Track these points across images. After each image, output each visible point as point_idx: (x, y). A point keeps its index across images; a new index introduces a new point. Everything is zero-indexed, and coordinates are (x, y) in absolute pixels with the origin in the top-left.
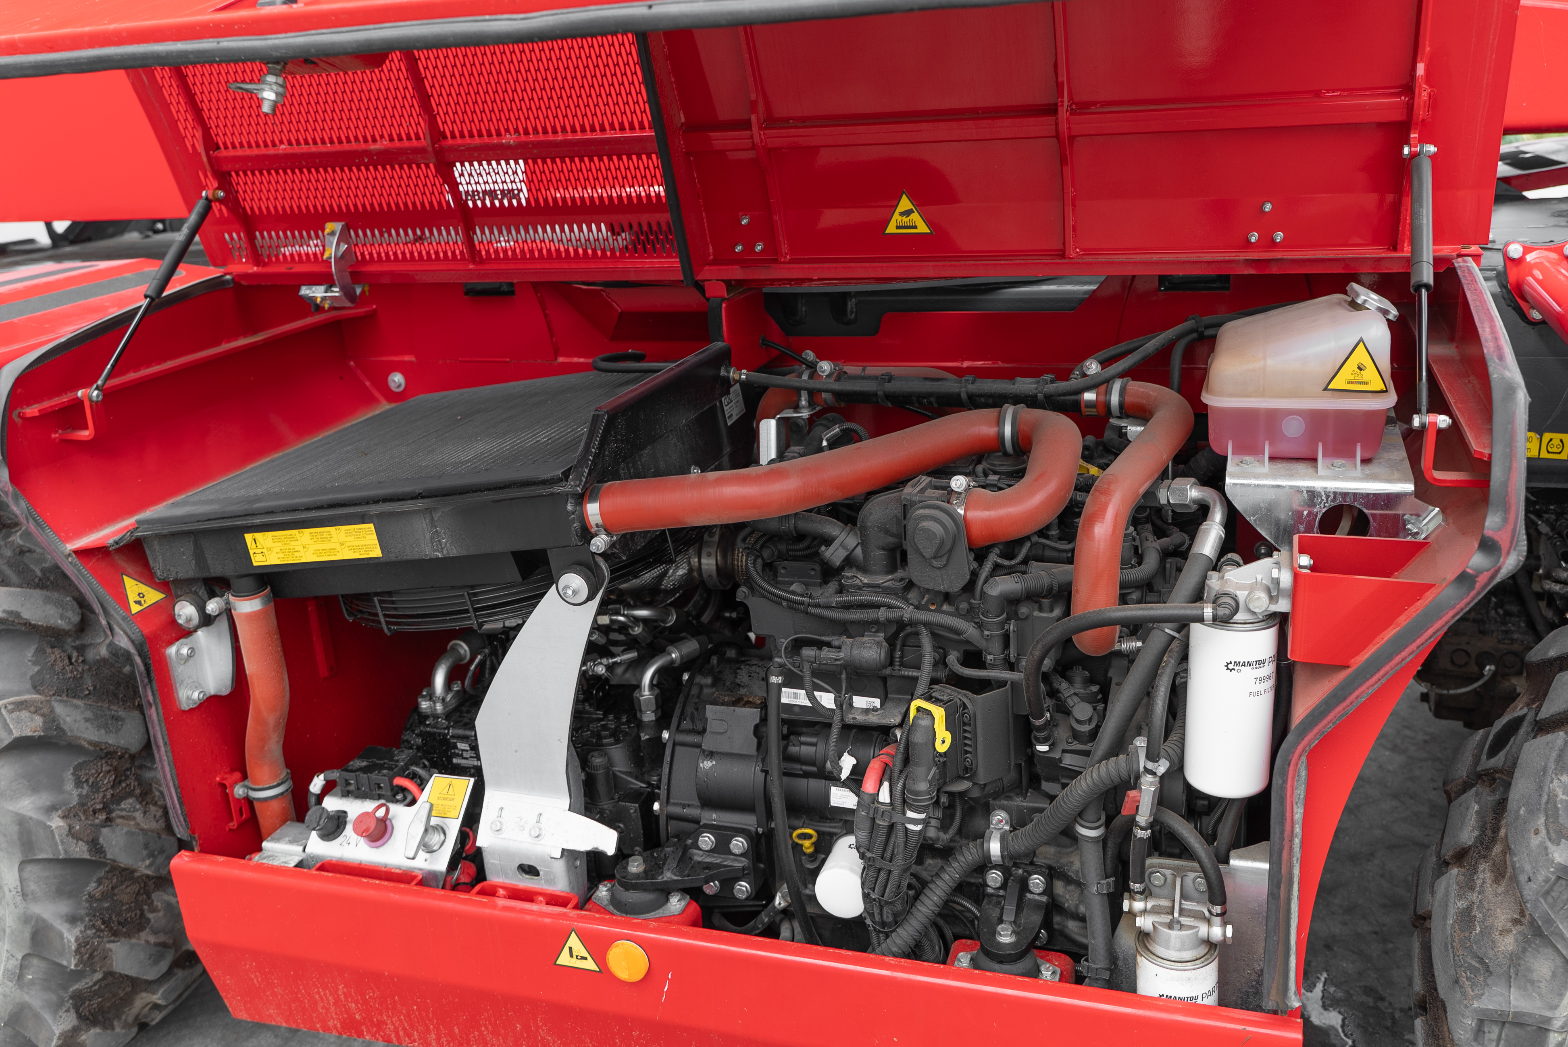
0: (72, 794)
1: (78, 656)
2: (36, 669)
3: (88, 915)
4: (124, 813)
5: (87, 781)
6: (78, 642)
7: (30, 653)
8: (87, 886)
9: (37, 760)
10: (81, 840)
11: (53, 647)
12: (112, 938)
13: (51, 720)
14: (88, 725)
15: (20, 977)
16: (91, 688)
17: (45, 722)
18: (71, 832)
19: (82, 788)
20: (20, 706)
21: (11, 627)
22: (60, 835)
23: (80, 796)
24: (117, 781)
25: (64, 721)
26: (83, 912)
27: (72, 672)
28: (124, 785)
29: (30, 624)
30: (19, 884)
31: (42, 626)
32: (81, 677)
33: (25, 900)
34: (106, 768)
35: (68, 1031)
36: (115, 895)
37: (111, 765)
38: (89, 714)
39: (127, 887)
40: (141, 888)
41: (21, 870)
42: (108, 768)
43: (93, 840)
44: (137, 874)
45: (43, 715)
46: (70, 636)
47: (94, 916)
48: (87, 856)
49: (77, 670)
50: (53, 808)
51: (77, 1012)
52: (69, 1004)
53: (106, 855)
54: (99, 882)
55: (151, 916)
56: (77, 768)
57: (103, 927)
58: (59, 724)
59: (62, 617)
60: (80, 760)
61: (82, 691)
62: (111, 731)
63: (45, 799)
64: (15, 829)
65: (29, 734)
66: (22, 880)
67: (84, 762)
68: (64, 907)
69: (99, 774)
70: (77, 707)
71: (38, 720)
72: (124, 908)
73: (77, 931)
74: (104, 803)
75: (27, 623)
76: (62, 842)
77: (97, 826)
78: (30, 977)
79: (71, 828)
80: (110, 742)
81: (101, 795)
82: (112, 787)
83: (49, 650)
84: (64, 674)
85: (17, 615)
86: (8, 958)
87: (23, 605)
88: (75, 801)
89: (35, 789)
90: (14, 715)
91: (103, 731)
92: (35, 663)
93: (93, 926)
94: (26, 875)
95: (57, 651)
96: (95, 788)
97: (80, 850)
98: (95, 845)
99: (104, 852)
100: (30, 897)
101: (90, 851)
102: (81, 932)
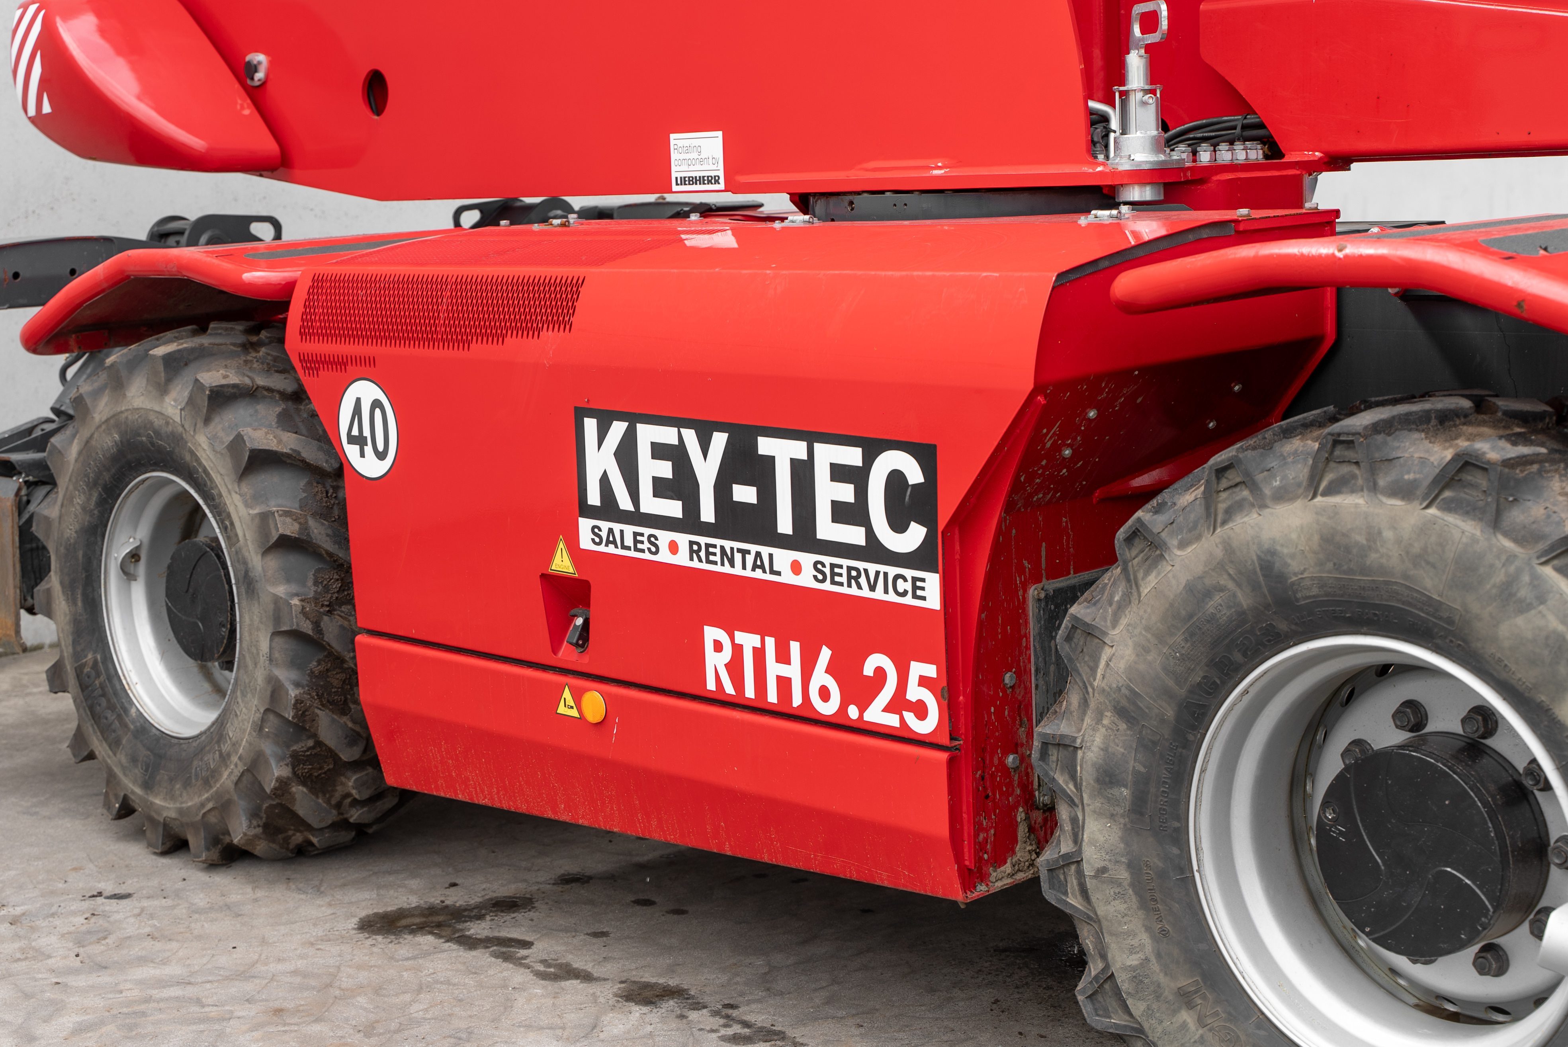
0: (311, 590)
1: (333, 493)
2: (304, 495)
3: (308, 686)
4: (342, 614)
5: (322, 583)
6: (335, 484)
7: (302, 483)
8: (310, 663)
9: (295, 560)
10: (309, 619)
11: (318, 483)
12: (320, 707)
13: (304, 527)
14: (328, 539)
15: (261, 728)
16: (337, 517)
17: (300, 529)
18: (303, 612)
19: (318, 586)
20: (287, 514)
21: (293, 462)
22: (296, 612)
23: (315, 592)
24: (342, 589)
25: (313, 531)
26: (305, 682)
27: (326, 502)
28: (346, 593)
29: (306, 461)
30: (268, 650)
31: (313, 465)
32: (332, 508)
33: (271, 664)
34: (336, 577)
35: (284, 777)
36: (328, 677)
37: (340, 576)
38: (330, 532)
39: (337, 674)
40: (346, 678)
41: (271, 640)
42: (337, 577)
43: (316, 622)
44: (345, 666)
45: (300, 523)
46: (331, 477)
47: (312, 688)
48: (310, 633)
49: (330, 502)
50: (297, 595)
51: (293, 769)
52: (289, 760)
53: (323, 637)
54: (319, 662)
55: (352, 706)
56: (318, 571)
57: (316, 697)
58: (309, 532)
59: (327, 462)
60: (320, 566)
61: (331, 517)
62: (342, 548)
63: (294, 588)
64: (272, 606)
65: (289, 534)
66: (271, 648)
67: (322, 568)
68: (294, 675)
69: (331, 580)
70: (323, 524)
71: (296, 526)
72: (333, 690)
73: (297, 692)
74: (330, 602)
75: (303, 461)
76: (296, 617)
77: (320, 613)
78: (267, 730)
79: (303, 608)
80: (340, 555)
81: (330, 595)
82: (338, 592)
83: (315, 484)
84: (321, 503)
85: (299, 453)
86: (255, 712)
87: (304, 448)
88: (311, 595)
89: (288, 580)
90: (282, 518)
91: (337, 546)
92: (304, 491)
93: (310, 694)
94: (274, 645)
95: (320, 486)
96: (326, 588)
97: (307, 627)
98: (317, 625)
99: (323, 634)
100: (274, 663)
101: (313, 630)
102: (300, 693)
